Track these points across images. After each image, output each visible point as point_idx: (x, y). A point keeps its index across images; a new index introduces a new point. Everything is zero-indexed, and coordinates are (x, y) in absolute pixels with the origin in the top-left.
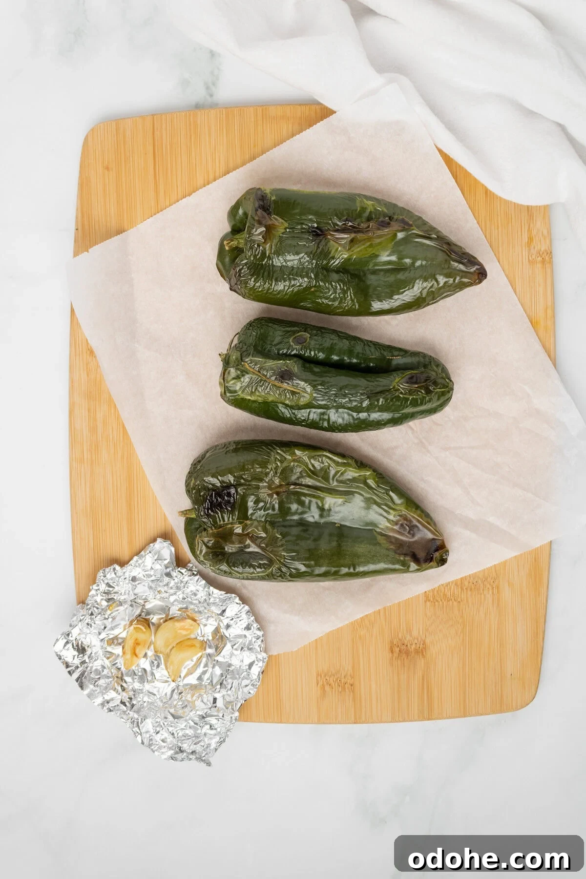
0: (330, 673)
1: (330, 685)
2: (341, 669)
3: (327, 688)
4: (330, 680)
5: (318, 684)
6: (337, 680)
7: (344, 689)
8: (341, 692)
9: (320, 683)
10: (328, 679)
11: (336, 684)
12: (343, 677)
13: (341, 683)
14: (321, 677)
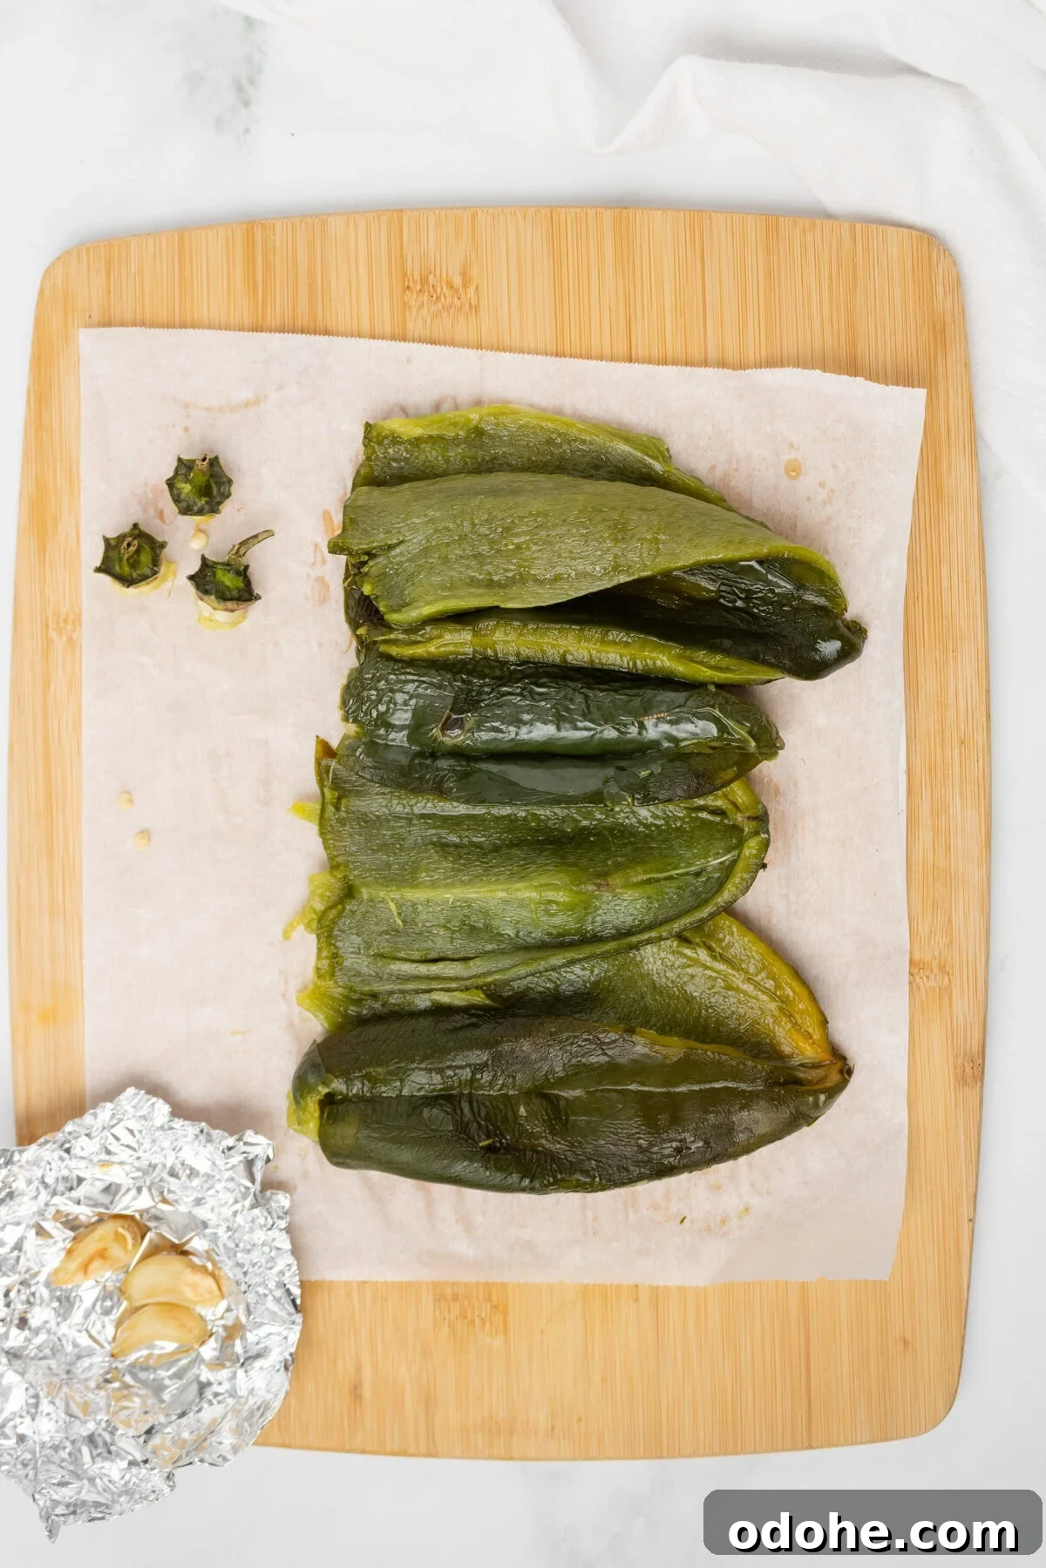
0: (452, 310)
1: (452, 287)
2: (429, 321)
3: (457, 281)
4: (453, 298)
5: (477, 288)
6: (438, 299)
7: (424, 281)
8: (430, 273)
9: (471, 291)
10: (456, 300)
11: (439, 290)
12: (425, 303)
13: (429, 292)
14: (470, 305)
